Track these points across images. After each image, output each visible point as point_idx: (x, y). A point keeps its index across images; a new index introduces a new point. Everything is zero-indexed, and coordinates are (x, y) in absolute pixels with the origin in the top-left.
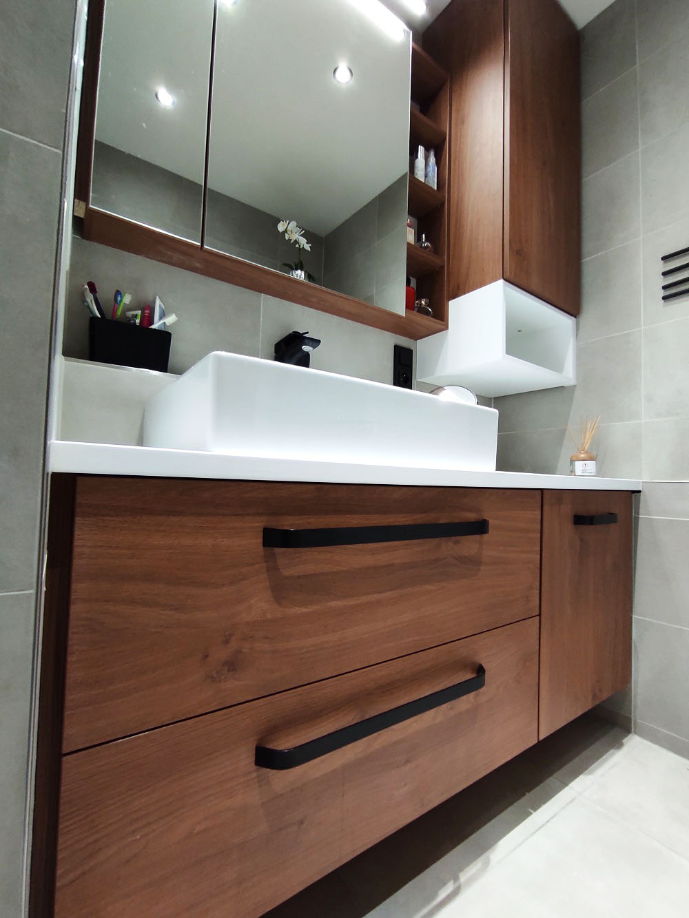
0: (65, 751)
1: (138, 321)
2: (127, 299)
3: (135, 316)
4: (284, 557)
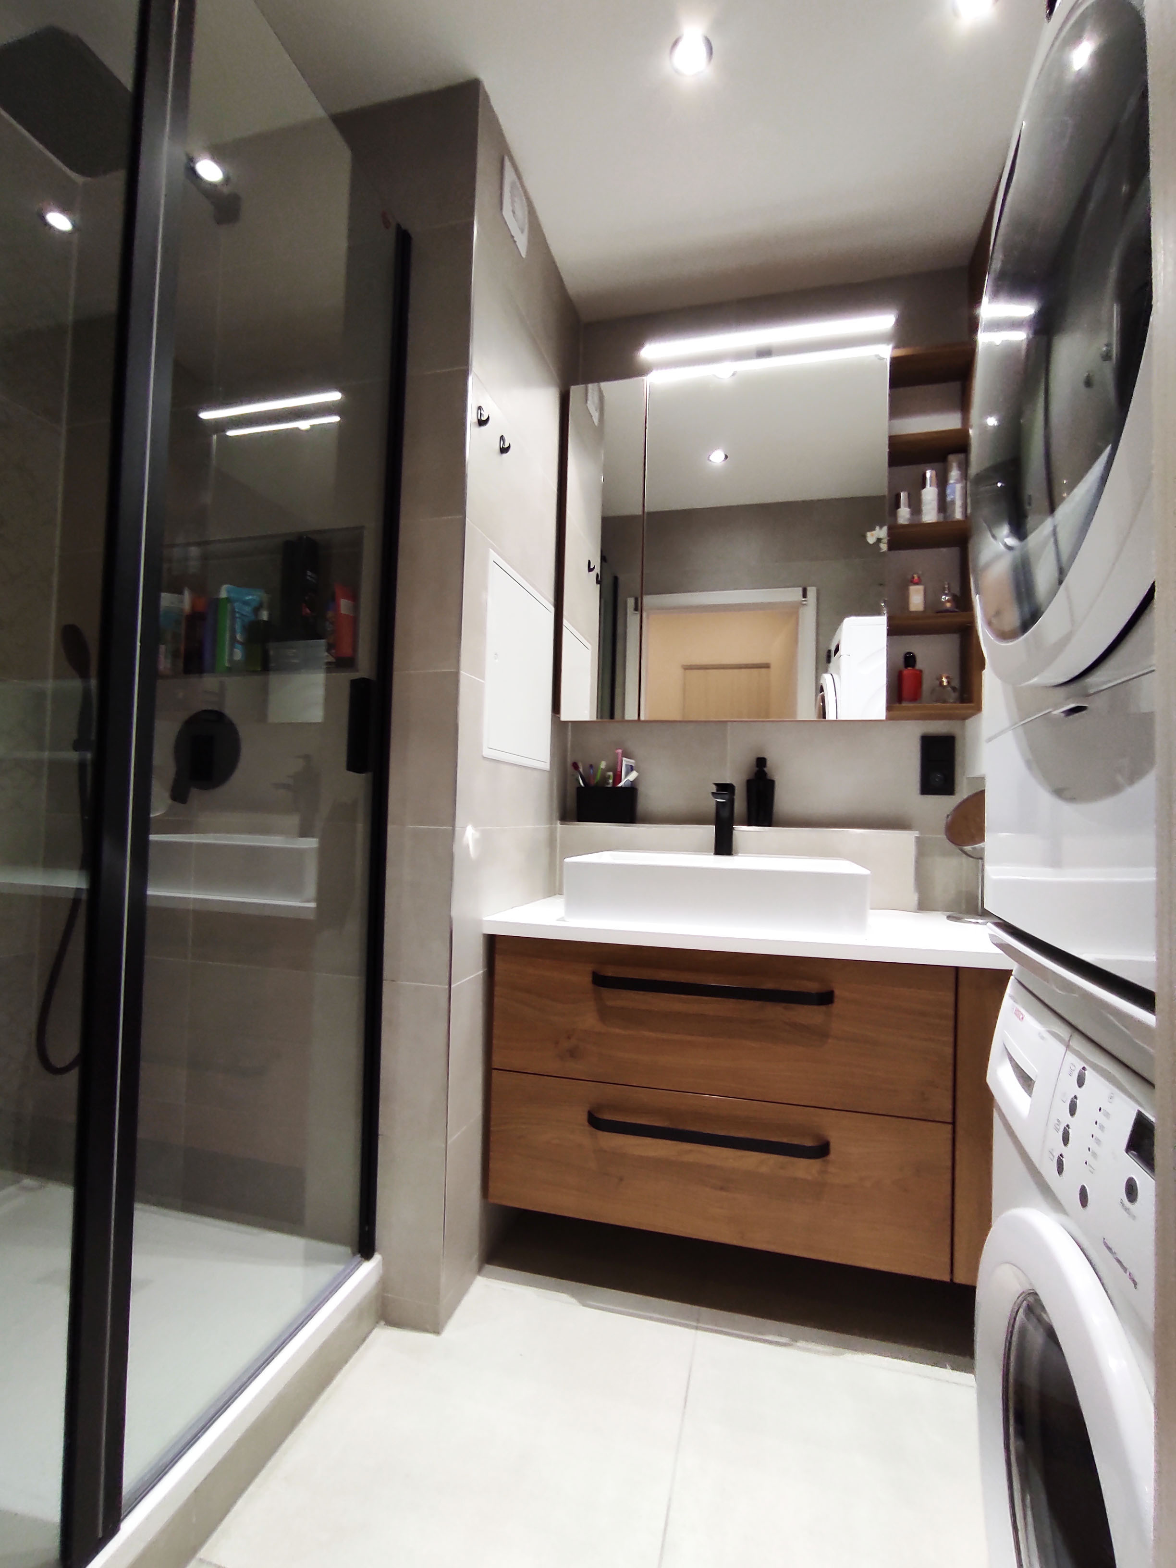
0: (493, 1067)
1: (611, 781)
2: (603, 765)
3: (609, 777)
4: (606, 993)
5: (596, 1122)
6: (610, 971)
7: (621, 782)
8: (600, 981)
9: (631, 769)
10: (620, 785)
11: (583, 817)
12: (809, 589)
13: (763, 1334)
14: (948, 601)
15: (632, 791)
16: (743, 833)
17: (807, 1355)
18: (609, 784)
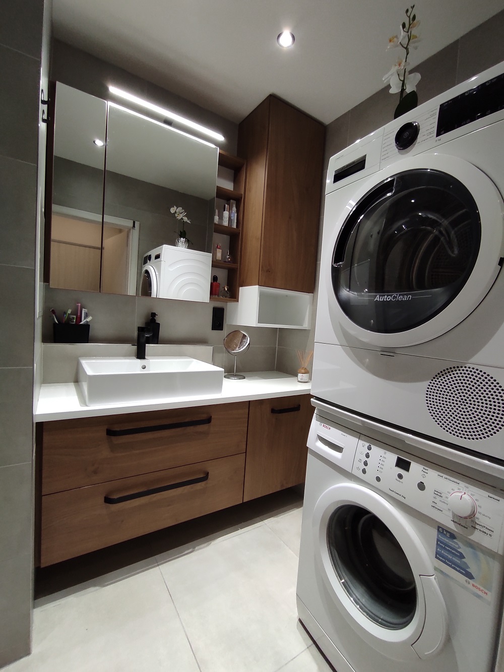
0: (43, 494)
1: (75, 321)
2: (69, 312)
3: (73, 318)
4: (113, 438)
5: (108, 500)
6: (117, 428)
7: (81, 322)
8: (110, 433)
9: (87, 316)
10: (81, 323)
11: (56, 341)
12: (136, 222)
13: (182, 553)
14: (229, 258)
15: (87, 326)
16: (149, 347)
17: (200, 551)
18: (73, 322)
